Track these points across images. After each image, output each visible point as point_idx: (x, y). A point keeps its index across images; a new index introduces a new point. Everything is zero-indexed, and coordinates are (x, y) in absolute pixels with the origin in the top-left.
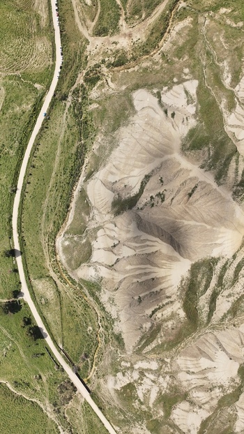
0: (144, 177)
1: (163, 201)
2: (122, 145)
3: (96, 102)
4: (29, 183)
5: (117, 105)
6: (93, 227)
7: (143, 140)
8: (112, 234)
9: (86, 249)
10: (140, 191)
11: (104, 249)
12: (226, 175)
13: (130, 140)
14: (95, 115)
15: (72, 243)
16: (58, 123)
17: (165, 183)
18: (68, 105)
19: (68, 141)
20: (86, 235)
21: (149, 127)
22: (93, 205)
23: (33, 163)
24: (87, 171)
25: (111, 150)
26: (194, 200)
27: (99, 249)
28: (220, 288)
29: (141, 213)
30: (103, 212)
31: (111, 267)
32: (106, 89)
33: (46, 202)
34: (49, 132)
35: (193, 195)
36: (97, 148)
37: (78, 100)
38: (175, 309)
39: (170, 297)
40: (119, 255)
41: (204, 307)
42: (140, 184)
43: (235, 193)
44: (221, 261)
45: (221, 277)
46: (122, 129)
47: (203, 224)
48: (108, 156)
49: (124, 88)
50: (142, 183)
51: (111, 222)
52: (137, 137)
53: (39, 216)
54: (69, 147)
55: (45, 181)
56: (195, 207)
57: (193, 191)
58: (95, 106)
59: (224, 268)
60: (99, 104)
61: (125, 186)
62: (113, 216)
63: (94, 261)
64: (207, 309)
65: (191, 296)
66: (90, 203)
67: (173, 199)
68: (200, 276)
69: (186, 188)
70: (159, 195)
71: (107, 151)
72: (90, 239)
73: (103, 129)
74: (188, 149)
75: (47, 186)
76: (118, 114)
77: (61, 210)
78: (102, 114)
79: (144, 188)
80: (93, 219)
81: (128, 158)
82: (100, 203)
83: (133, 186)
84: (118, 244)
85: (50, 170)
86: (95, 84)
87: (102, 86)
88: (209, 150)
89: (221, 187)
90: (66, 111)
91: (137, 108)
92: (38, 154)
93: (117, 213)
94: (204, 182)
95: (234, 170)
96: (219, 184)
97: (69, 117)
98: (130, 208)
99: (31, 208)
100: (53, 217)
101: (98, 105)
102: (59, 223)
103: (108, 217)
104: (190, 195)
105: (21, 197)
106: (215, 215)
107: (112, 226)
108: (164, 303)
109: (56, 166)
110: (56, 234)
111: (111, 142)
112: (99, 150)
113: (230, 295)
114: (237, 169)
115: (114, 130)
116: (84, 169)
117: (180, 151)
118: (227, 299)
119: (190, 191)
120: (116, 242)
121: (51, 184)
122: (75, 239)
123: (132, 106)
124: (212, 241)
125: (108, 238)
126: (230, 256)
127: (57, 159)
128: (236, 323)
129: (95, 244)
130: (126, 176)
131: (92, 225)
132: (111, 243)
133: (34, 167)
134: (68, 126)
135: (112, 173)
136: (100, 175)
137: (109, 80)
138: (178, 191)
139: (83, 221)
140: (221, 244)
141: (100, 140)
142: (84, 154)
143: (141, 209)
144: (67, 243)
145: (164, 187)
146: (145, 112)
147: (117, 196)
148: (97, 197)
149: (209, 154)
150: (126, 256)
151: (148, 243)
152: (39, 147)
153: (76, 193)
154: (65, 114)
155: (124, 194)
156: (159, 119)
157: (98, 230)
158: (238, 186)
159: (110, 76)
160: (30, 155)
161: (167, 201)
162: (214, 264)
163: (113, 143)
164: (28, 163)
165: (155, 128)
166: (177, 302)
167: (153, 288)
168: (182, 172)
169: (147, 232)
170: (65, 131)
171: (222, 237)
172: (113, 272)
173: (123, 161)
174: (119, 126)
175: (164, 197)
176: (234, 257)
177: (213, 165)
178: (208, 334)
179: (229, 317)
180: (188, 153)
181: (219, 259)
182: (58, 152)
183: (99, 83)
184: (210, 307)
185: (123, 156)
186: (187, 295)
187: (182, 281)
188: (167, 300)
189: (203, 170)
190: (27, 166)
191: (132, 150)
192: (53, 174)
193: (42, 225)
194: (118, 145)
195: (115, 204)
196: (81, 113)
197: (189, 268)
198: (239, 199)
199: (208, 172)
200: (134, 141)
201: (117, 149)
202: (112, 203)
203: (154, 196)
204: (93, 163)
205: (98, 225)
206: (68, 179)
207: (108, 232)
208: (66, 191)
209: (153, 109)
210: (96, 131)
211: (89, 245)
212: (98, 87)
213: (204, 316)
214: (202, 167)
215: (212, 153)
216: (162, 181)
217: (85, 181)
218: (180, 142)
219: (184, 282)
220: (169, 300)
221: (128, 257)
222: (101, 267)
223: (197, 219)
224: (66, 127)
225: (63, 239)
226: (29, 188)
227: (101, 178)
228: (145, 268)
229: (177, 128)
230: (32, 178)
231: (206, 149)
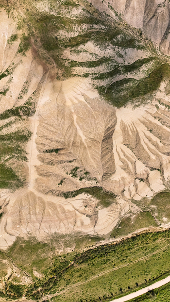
0: (68, 199)
1: (77, 168)
2: (53, 231)
3: (32, 275)
4: (137, 284)
5: (23, 257)
6: (137, 207)
7: (37, 219)
8: (133, 189)
9: (159, 200)
10: (82, 192)
11: (149, 185)
12: (17, 132)
13: (44, 228)
14: (43, 268)
15: (161, 215)
16: (71, 294)
17: (61, 178)
18: (50, 296)
19: (80, 276)
20: (148, 208)
21: (22, 221)
22: (118, 219)
23: (118, 292)
24: (94, 243)
25: (63, 236)
26: (59, 144)
27: (152, 190)
28: (120, 69)
29: (99, 178)
30: (119, 207)
31: (161, 170)
32: (16, 274)
33: (143, 259)
34: (84, 297)
35: (55, 148)
36: (69, 248)
37: (41, 291)
38: (163, 94)
39: (156, 106)
40: (147, 171)
41: (144, 71)
42: (77, 197)
43: (28, 115)
44: (98, 84)
45: (111, 74)
46: (40, 239)
47: (75, 123)
48: (70, 235)
49: (5, 261)
50: (74, 196)
51: (123, 195)
52: (38, 224)
53: (157, 257)
54: (85, 272)
55: (126, 272)
56: (64, 139)
57: (52, 151)
58: (36, 274)
59: (101, 77)
60: (32, 272)
61: (86, 207)
62: (117, 198)
63: (164, 187)
64: (144, 68)
65: (143, 88)
66: (118, 222)
67: (70, 162)
68: (122, 94)
69: (53, 158)
70: (74, 175)
71: (66, 239)
72: (148, 203)
73: (50, 254)
74: (18, 180)
75: (129, 267)
76: (30, 250)
77: (140, 242)
78: (38, 264)
79: (77, 191)
80: (131, 212)
81: (61, 220)
82: (114, 215)
83: (82, 201)
84: (139, 179)
85: (115, 274)
86: (18, 286)
87: (15, 279)
88: (6, 161)
89: (31, 131)
90: (56, 294)
91: (14, 239)
92: (108, 294)
93: (112, 196)
94: (37, 148)
95: (9, 128)
96: (30, 134)
97: (60, 288)
98: (101, 189)
99: (156, 268)
100: (151, 244)
101: (34, 272)
102: (152, 236)
103: (121, 201)
104: (57, 151)
105: (153, 283)
106: (60, 118)
107: (126, 194)
108: (164, 107)
109: (107, 272)
110: (163, 232)
111: (57, 241)
112: (70, 246)
113: (120, 56)
114: (6, 126)
115: (45, 245)
116: (94, 247)
117: (25, 187)
118: (124, 56)
119: (54, 153)
120: (138, 181)
121: (125, 265)
122: (156, 214)
123: (15, 244)
124: (85, 105)
125: (139, 189)
126: (88, 80)
127: (101, 274)
128: (138, 34)
129: (150, 196)
130: (77, 212)
131: (136, 209)
132: (141, 185)
133: (121, 290)
134: (68, 284)
135: (82, 223)
136: (90, 231)
137: (7, 277)
138: (61, 162)
139: (137, 219)
140: (83, 95)
141: (62, 251)
142: (82, 254)
143: (95, 179)
144: (165, 219)
145: (65, 175)
146: (12, 232)
147: (99, 207)
148: (110, 221)
149: (10, 158)
150: (144, 166)
151: (122, 156)
152: (101, 296)
153: (119, 239)
154: (60, 294)
155: (93, 203)
156: (10, 218)
157: (136, 201)
158: (20, 116)
159: (3, 278)
160: (113, 299)
161: (75, 164)
162: (104, 89)
163: (56, 238)
164: (121, 296)
165: (20, 215)
166: (157, 97)
167: (157, 125)
168: (42, 172)
169: (113, 163)
170: (74, 283)
171: (76, 98)
172: (164, 165)
173: (65, 222)
174: (39, 243)
175: (74, 170)
176: (86, 75)
177: (17, 149)
178: (162, 51)
179: (137, 43)
180: (22, 179)
181: (97, 88)
182: (94, 277)
183: (15, 283)
184: (140, 66)
185: (62, 224)
186: (145, 93)
187: (138, 106)
188: (161, 106)
189: (27, 156)
190: (124, 296)
191: (52, 221)
192: (116, 268)
193: (163, 249)
194: (55, 233)
195: (107, 204)
196: (50, 280)
197: (122, 108)
198: (32, 107)
199: (26, 150)
200: (43, 224)
201: (59, 232)
202: (107, 207)
203: (79, 178)
204: (84, 244)
205: (133, 204)
206: (111, 254)
207: (133, 192)
208: (122, 248)
209: (5, 228)
210: (56, 258)
211: (154, 201)
212: (19, 282)
213: (150, 65)
214: (25, 159)
215: (7, 157)
216: (62, 182)
217: (103, 239)
218: (17, 191)
219: (137, 104)
220: (159, 105)
221: (144, 163)
222: (165, 177)
223: (74, 131)
224: (70, 286)
225: (163, 224)
226: (141, 281)
227: (92, 229)
228: (146, 144)
229: (7, 200)
230: (131, 284)
231: (7, 164)
